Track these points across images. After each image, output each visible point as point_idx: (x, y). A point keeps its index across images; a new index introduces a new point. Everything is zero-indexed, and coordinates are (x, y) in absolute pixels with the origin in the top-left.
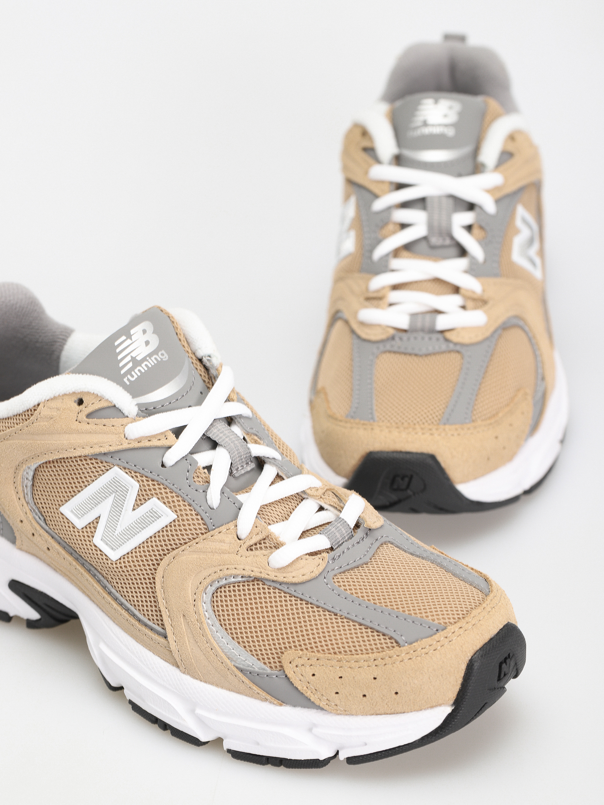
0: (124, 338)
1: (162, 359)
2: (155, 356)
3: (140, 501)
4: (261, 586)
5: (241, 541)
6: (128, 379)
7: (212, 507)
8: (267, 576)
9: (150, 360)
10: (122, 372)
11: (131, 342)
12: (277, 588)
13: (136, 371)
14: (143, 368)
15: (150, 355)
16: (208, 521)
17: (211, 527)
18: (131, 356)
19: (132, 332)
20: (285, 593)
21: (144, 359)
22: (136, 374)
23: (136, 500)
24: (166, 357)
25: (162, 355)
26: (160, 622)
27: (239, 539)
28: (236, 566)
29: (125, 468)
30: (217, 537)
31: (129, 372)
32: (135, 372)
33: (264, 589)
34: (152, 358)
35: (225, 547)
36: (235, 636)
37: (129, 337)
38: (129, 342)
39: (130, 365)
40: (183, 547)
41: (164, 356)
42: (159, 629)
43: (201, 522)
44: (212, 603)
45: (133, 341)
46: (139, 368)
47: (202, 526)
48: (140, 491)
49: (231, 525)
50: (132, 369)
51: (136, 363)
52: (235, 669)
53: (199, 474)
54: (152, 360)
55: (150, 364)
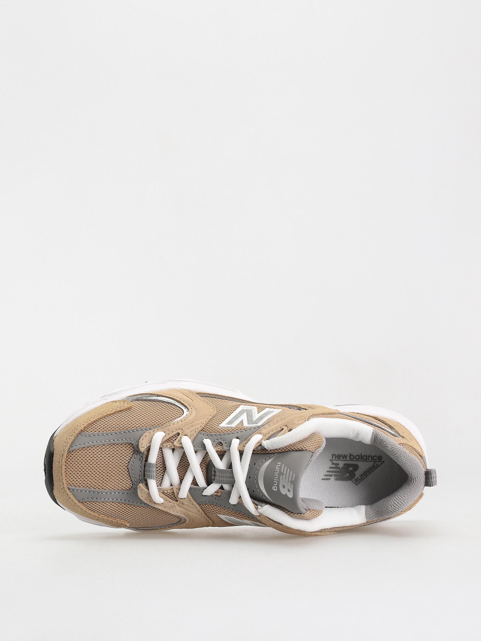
2: (277, 484)
10: (283, 465)
25: (275, 488)
45: (289, 482)
46: (278, 473)
51: (281, 474)
54: (276, 481)
55: (275, 479)
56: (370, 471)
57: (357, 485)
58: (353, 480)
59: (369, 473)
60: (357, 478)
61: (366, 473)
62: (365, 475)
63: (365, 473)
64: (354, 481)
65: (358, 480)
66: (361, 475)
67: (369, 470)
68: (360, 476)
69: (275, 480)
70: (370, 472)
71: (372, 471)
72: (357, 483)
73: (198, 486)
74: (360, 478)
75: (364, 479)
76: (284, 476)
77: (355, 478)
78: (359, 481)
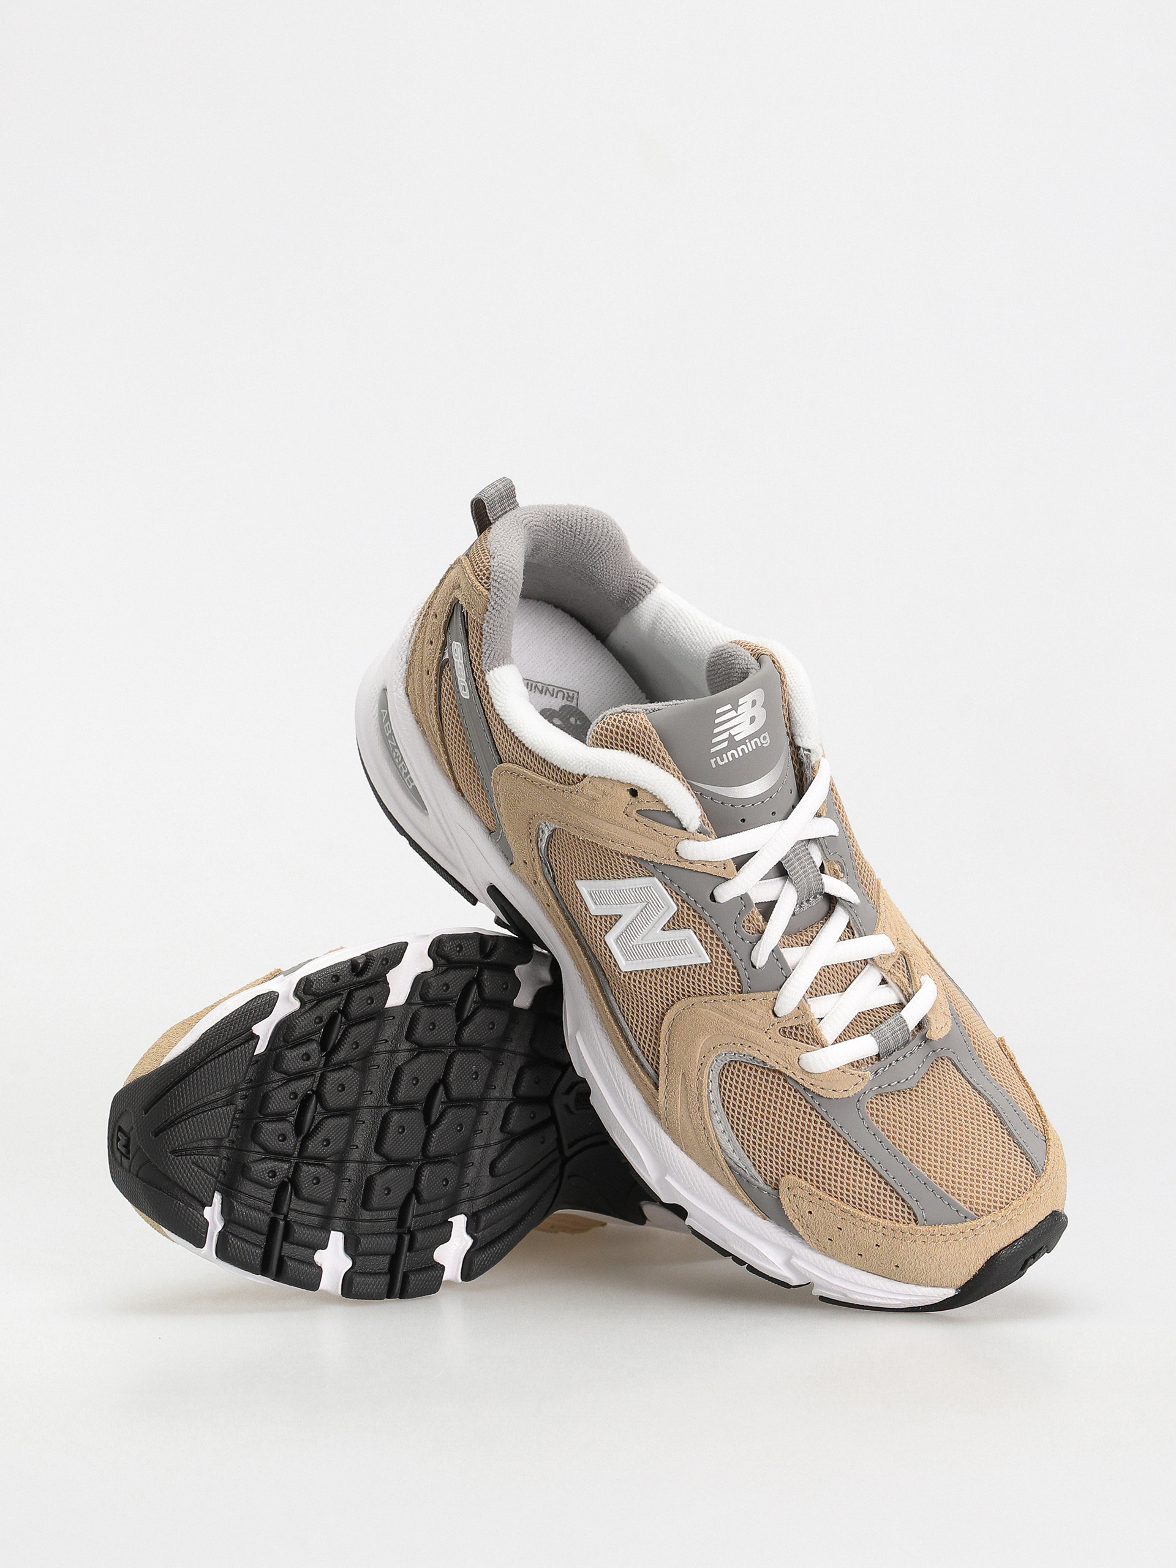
0: (729, 707)
1: (762, 744)
2: (756, 739)
3: (673, 924)
4: (782, 1082)
5: (776, 1019)
6: (716, 762)
7: (754, 964)
8: (792, 1075)
9: (748, 744)
10: (713, 750)
11: (736, 715)
12: (800, 1092)
13: (729, 754)
14: (737, 753)
15: (750, 737)
16: (745, 980)
17: (746, 988)
18: (730, 733)
19: (741, 701)
20: (807, 1102)
21: (743, 742)
22: (728, 757)
23: (669, 922)
24: (767, 743)
25: (765, 738)
26: (655, 1064)
27: (776, 1016)
28: (761, 1049)
29: (666, 885)
30: (750, 1004)
31: (720, 753)
32: (727, 755)
33: (784, 1087)
34: (752, 742)
35: (754, 1020)
36: (735, 1126)
37: (735, 707)
38: (733, 714)
39: (725, 744)
40: (707, 998)
41: (765, 741)
42: (651, 1072)
43: (736, 977)
44: (720, 1075)
45: (739, 713)
46: (734, 751)
47: (736, 983)
48: (676, 915)
49: (771, 995)
50: (725, 751)
51: (732, 743)
52: (724, 1163)
53: (751, 919)
54: (751, 744)
55: (748, 749)
56: (532, 685)
57: (578, 693)
58: (574, 704)
59: (538, 684)
60: (563, 699)
61: (542, 690)
62: (547, 689)
63: (544, 691)
64: (575, 701)
65: (566, 695)
66: (553, 696)
67: (533, 688)
68: (557, 697)
69: (751, 750)
70: (534, 684)
71: (530, 682)
72: (574, 693)
73: (849, 923)
74: (560, 695)
75: (557, 687)
76: (733, 732)
77: (568, 703)
78: (568, 693)
